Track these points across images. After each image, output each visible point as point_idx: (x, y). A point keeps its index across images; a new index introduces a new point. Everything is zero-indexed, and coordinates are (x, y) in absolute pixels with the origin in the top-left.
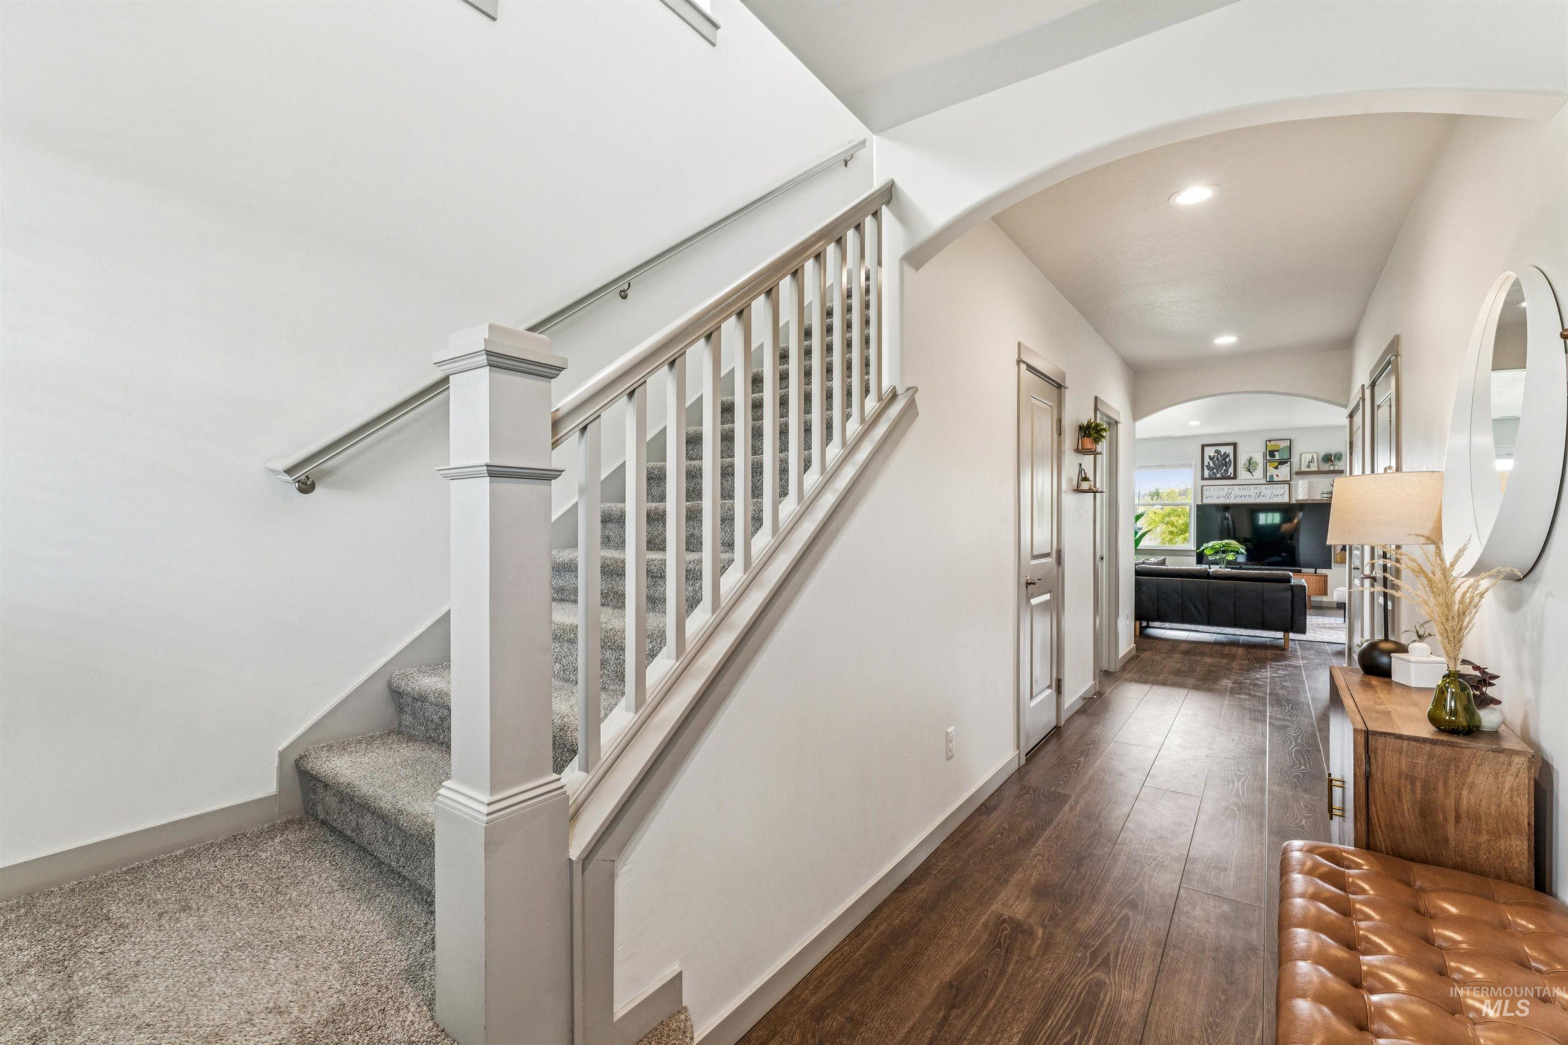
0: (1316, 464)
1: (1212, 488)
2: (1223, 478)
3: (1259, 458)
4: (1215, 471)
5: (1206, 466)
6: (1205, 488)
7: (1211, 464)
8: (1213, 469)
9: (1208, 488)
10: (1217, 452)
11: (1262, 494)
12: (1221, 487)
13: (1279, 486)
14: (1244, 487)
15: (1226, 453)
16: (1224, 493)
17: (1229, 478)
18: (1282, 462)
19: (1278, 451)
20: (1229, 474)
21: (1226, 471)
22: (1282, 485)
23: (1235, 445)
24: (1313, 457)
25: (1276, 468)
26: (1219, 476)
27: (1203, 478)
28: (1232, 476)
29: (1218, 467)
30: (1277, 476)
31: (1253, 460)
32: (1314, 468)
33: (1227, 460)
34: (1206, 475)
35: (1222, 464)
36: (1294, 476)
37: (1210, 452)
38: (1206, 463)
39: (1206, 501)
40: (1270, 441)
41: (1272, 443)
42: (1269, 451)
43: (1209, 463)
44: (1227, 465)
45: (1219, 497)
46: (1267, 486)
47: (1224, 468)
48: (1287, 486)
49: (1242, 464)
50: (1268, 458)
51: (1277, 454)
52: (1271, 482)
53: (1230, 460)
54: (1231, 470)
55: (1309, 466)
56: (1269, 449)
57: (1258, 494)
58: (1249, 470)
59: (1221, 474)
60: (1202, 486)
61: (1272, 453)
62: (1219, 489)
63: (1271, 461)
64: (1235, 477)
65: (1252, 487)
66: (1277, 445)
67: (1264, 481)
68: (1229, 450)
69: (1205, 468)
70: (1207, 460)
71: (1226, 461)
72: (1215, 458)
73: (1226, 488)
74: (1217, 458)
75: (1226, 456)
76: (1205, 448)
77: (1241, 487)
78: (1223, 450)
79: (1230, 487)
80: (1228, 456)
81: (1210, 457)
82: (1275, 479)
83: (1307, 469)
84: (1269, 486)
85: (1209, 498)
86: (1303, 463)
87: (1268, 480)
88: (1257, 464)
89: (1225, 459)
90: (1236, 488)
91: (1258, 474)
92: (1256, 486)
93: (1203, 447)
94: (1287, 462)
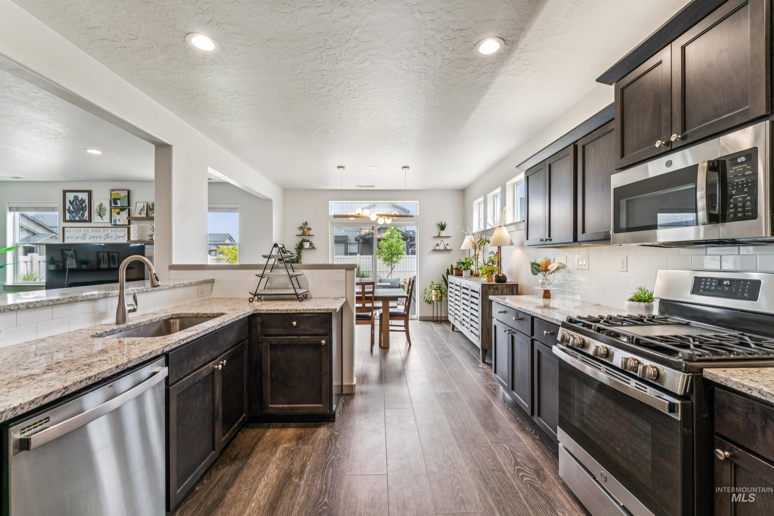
0: (145, 212)
1: (72, 229)
2: (80, 221)
3: (107, 205)
4: (74, 214)
5: (67, 209)
6: (66, 229)
7: (72, 209)
8: (73, 212)
9: (68, 229)
10: (76, 197)
11: (109, 236)
12: (79, 229)
13: (121, 229)
14: (96, 229)
15: (82, 199)
16: (81, 234)
17: (85, 221)
18: (122, 209)
19: (119, 199)
20: (85, 218)
21: (83, 215)
22: (123, 229)
23: (90, 193)
24: (144, 206)
25: (118, 214)
26: (77, 219)
27: (65, 220)
28: (87, 219)
29: (76, 211)
30: (119, 220)
31: (103, 206)
32: (144, 215)
33: (84, 205)
34: (67, 218)
35: (80, 208)
36: (132, 221)
37: (70, 197)
38: (67, 208)
39: (67, 241)
40: (113, 190)
41: (115, 192)
42: (113, 199)
43: (69, 207)
44: (83, 209)
45: (77, 238)
46: (112, 229)
47: (81, 212)
48: (126, 229)
49: (95, 209)
50: (113, 205)
51: (118, 201)
52: (116, 226)
53: (86, 205)
54: (86, 214)
55: (140, 213)
56: (113, 197)
57: (106, 236)
58: (100, 215)
59: (79, 217)
60: (64, 228)
61: (115, 201)
62: (77, 231)
63: (115, 208)
64: (90, 221)
65: (102, 229)
66: (119, 194)
67: (110, 225)
68: (84, 196)
69: (67, 212)
70: (68, 204)
71: (82, 206)
72: (74, 203)
73: (82, 229)
74: (76, 203)
75: (83, 201)
76: (66, 193)
77: (94, 229)
78: (81, 196)
79: (85, 229)
80: (84, 202)
81: (70, 201)
82: (118, 223)
83: (139, 216)
84: (114, 229)
85: (70, 238)
86: (137, 210)
87: (113, 224)
88: (106, 210)
89: (81, 204)
90: (90, 230)
91: (106, 217)
92: (104, 229)
93: (65, 192)
94: (125, 209)
